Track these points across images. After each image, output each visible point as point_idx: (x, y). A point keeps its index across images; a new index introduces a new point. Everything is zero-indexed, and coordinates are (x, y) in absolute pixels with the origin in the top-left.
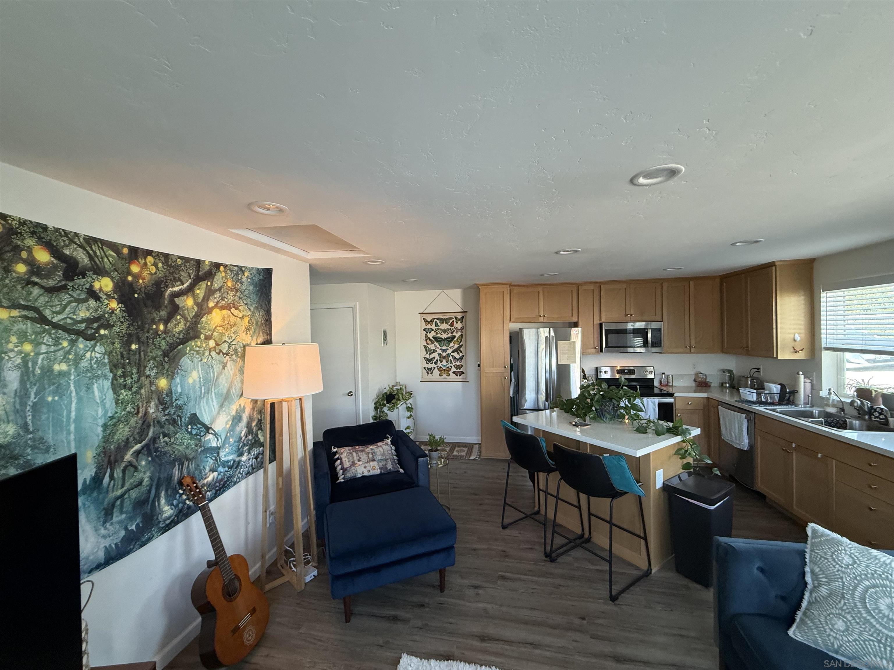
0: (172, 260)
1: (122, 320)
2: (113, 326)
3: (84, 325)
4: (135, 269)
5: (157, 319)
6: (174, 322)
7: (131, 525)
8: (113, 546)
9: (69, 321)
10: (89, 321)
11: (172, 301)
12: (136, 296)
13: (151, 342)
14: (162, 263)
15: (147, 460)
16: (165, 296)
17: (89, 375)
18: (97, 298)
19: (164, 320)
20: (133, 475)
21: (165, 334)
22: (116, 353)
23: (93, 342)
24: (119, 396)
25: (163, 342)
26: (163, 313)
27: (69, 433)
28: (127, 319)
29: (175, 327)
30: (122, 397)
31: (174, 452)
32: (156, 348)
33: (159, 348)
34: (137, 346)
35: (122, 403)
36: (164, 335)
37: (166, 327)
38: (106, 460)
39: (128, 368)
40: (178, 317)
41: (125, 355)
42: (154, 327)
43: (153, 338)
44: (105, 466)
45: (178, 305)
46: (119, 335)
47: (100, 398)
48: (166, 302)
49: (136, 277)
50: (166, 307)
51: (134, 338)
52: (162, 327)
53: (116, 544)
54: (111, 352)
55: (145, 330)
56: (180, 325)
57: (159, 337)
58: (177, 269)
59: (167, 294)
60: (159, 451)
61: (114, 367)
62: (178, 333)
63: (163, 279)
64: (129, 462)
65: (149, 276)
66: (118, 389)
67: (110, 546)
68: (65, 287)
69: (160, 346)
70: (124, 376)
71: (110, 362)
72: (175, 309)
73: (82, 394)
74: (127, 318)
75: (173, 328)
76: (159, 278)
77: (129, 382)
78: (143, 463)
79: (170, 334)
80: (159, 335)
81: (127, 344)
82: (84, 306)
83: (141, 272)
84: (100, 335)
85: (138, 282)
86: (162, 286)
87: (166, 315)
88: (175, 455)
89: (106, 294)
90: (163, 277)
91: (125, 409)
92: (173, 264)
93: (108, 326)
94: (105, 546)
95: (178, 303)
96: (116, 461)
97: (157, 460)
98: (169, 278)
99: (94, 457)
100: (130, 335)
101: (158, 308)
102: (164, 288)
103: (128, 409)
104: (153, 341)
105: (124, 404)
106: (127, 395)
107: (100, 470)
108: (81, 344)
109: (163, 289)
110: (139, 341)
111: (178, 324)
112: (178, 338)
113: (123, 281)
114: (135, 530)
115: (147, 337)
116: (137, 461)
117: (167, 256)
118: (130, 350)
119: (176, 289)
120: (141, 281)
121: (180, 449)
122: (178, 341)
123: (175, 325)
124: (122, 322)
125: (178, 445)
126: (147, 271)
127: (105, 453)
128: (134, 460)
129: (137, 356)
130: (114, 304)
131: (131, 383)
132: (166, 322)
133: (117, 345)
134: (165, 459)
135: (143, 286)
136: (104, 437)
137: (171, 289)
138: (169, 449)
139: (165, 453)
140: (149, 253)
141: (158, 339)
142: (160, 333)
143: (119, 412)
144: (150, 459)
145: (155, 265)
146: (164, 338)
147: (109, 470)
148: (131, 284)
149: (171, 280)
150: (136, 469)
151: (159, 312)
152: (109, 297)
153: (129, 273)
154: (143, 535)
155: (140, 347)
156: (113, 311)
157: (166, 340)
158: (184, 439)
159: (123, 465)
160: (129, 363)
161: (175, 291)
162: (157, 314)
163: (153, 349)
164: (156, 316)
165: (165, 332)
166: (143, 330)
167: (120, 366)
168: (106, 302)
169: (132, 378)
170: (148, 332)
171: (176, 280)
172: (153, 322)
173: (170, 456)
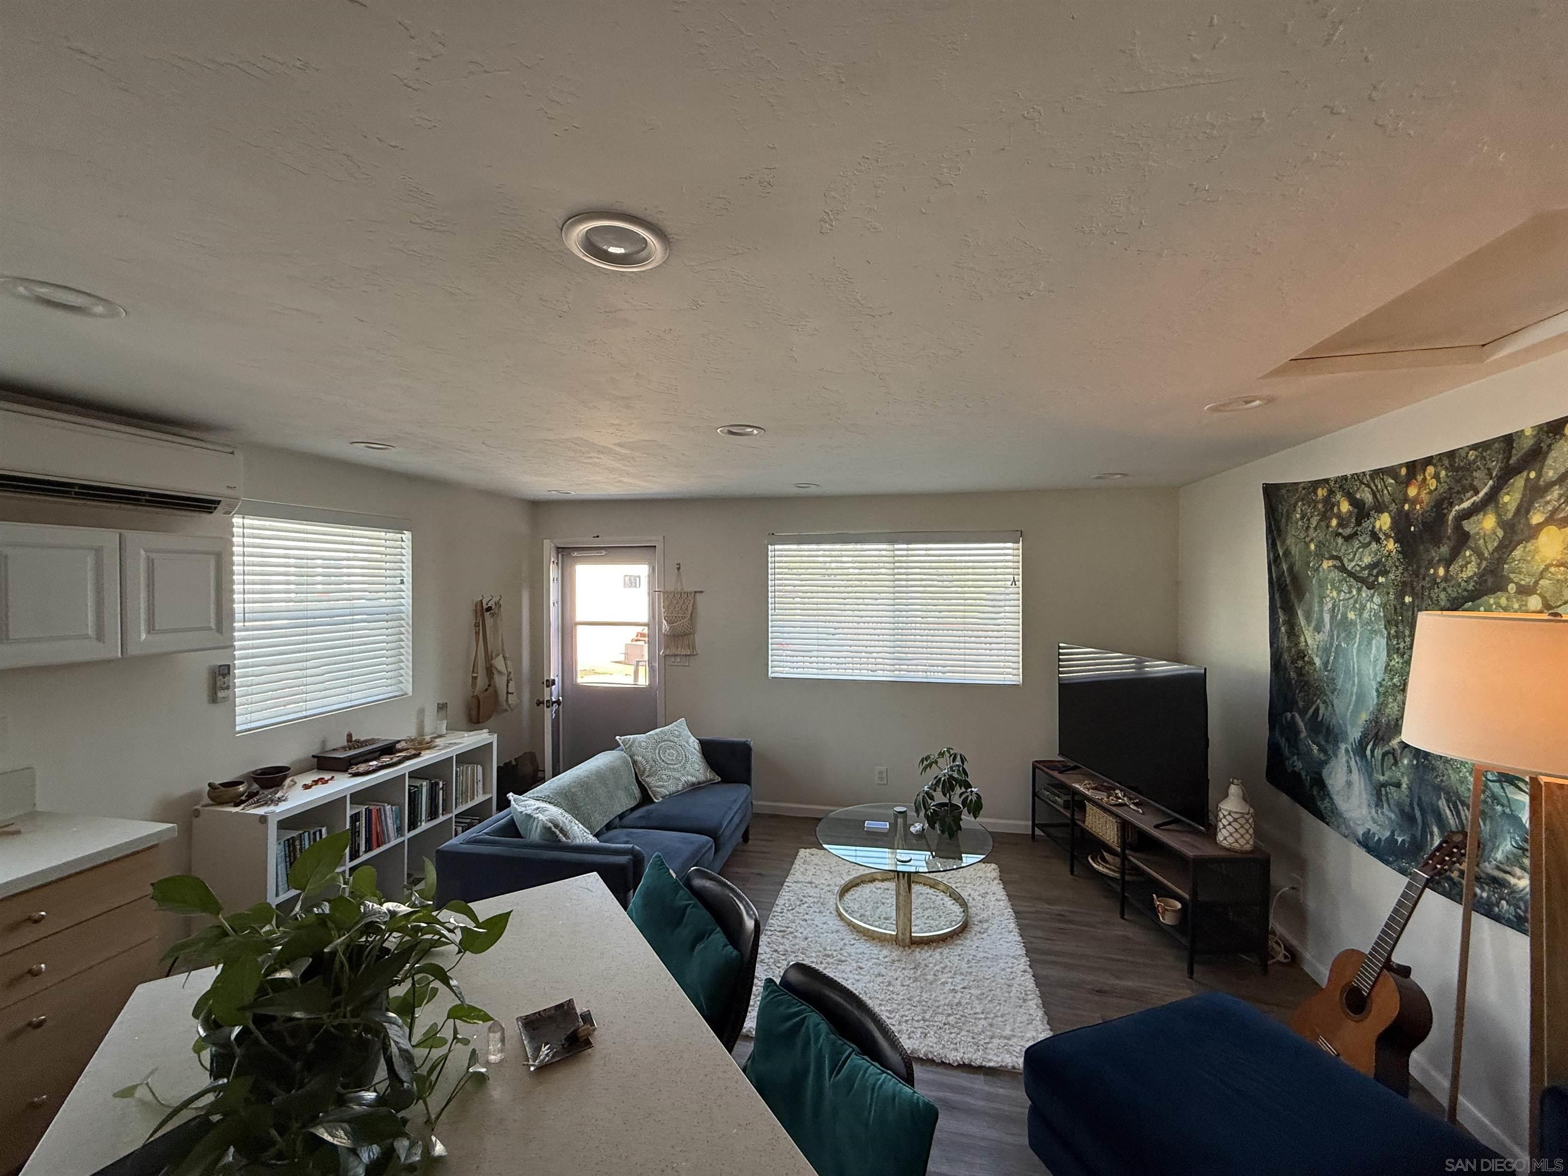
0: (1460, 456)
1: (1397, 564)
2: (1389, 572)
3: (1366, 572)
4: (1412, 492)
5: (1437, 559)
6: (1460, 562)
7: (1399, 836)
8: (1376, 838)
9: (1358, 568)
10: (1371, 567)
11: (1458, 527)
12: (1412, 529)
13: (1426, 594)
14: (1446, 469)
15: (1411, 761)
16: (1448, 520)
17: (1369, 628)
18: (1378, 540)
19: (1446, 560)
20: (1391, 768)
21: (1446, 582)
22: (1390, 605)
23: (1372, 591)
24: (1391, 661)
25: (1443, 596)
26: (1444, 550)
27: (1354, 685)
28: (1402, 563)
29: (1462, 571)
30: (1393, 663)
31: (1443, 776)
32: (1433, 603)
33: (1436, 604)
34: (1410, 599)
35: (1390, 671)
36: (1443, 585)
37: (1447, 571)
38: (1374, 732)
39: (1401, 628)
40: (1468, 553)
41: (1398, 611)
42: (1432, 571)
43: (1430, 589)
44: (1370, 737)
45: (1468, 532)
46: (1394, 584)
47: (1375, 657)
48: (1449, 531)
49: (1413, 502)
50: (1449, 538)
51: (1408, 589)
52: (1441, 571)
53: (1380, 839)
54: (1385, 605)
55: (1421, 576)
56: (1469, 566)
57: (1438, 587)
58: (1468, 470)
59: (1451, 517)
60: (1428, 760)
61: (1388, 623)
62: (1466, 582)
63: (1445, 495)
64: (1393, 749)
65: (1428, 497)
66: (1392, 652)
67: (1374, 834)
68: (1356, 534)
69: (1438, 600)
70: (1397, 637)
71: (1385, 616)
72: (1463, 539)
73: (1362, 647)
74: (1402, 560)
75: (1457, 574)
76: (1441, 495)
77: (1402, 645)
78: (1406, 762)
79: (1453, 582)
80: (1437, 584)
81: (1400, 596)
82: (1367, 551)
83: (1418, 494)
84: (1379, 583)
85: (1415, 509)
86: (1444, 507)
87: (1448, 553)
88: (1442, 781)
89: (1385, 534)
90: (1445, 492)
91: (1392, 679)
92: (1462, 464)
93: (1385, 573)
94: (1369, 830)
95: (1466, 529)
96: (1383, 739)
97: (1421, 768)
98: (1455, 491)
99: (1366, 721)
100: (1404, 584)
101: (1437, 541)
102: (1447, 508)
103: (1395, 680)
104: (1429, 594)
105: (1392, 673)
106: (1398, 662)
107: (1365, 737)
108: (1365, 593)
109: (1446, 511)
110: (1413, 594)
111: (1466, 566)
112: (1466, 590)
113: (1400, 511)
114: (1399, 843)
115: (1423, 586)
116: (1401, 753)
117: (1451, 454)
118: (1403, 603)
119: (1466, 505)
120: (1418, 507)
121: (1452, 777)
122: (1466, 593)
123: (1462, 567)
124: (1397, 567)
125: (1453, 769)
126: (1425, 489)
127: (1376, 723)
128: (1399, 751)
129: (1410, 613)
130: (1391, 545)
131: (1404, 648)
132: (1448, 563)
133: (1392, 597)
134: (1429, 777)
135: (1420, 512)
136: (1377, 704)
137: (1457, 508)
138: (1441, 767)
139: (1434, 769)
140: (1428, 461)
141: (1436, 590)
142: (1438, 580)
143: (1386, 680)
144: (1415, 762)
145: (1436, 476)
146: (1444, 589)
147: (1371, 743)
148: (1407, 514)
149: (1458, 492)
150: (1396, 763)
151: (1439, 548)
152: (1387, 536)
153: (1406, 499)
154: (1403, 859)
155: (1413, 601)
156: (1390, 552)
157: (1447, 592)
158: (1465, 766)
159: (1386, 748)
160: (1402, 621)
161: (1464, 509)
162: (1436, 552)
163: (1429, 605)
164: (1435, 554)
165: (1446, 579)
166: (1417, 576)
167: (1394, 623)
168: (1385, 542)
169: (1405, 642)
170: (1424, 579)
171: (1465, 490)
172: (1431, 564)
173: (1436, 777)
